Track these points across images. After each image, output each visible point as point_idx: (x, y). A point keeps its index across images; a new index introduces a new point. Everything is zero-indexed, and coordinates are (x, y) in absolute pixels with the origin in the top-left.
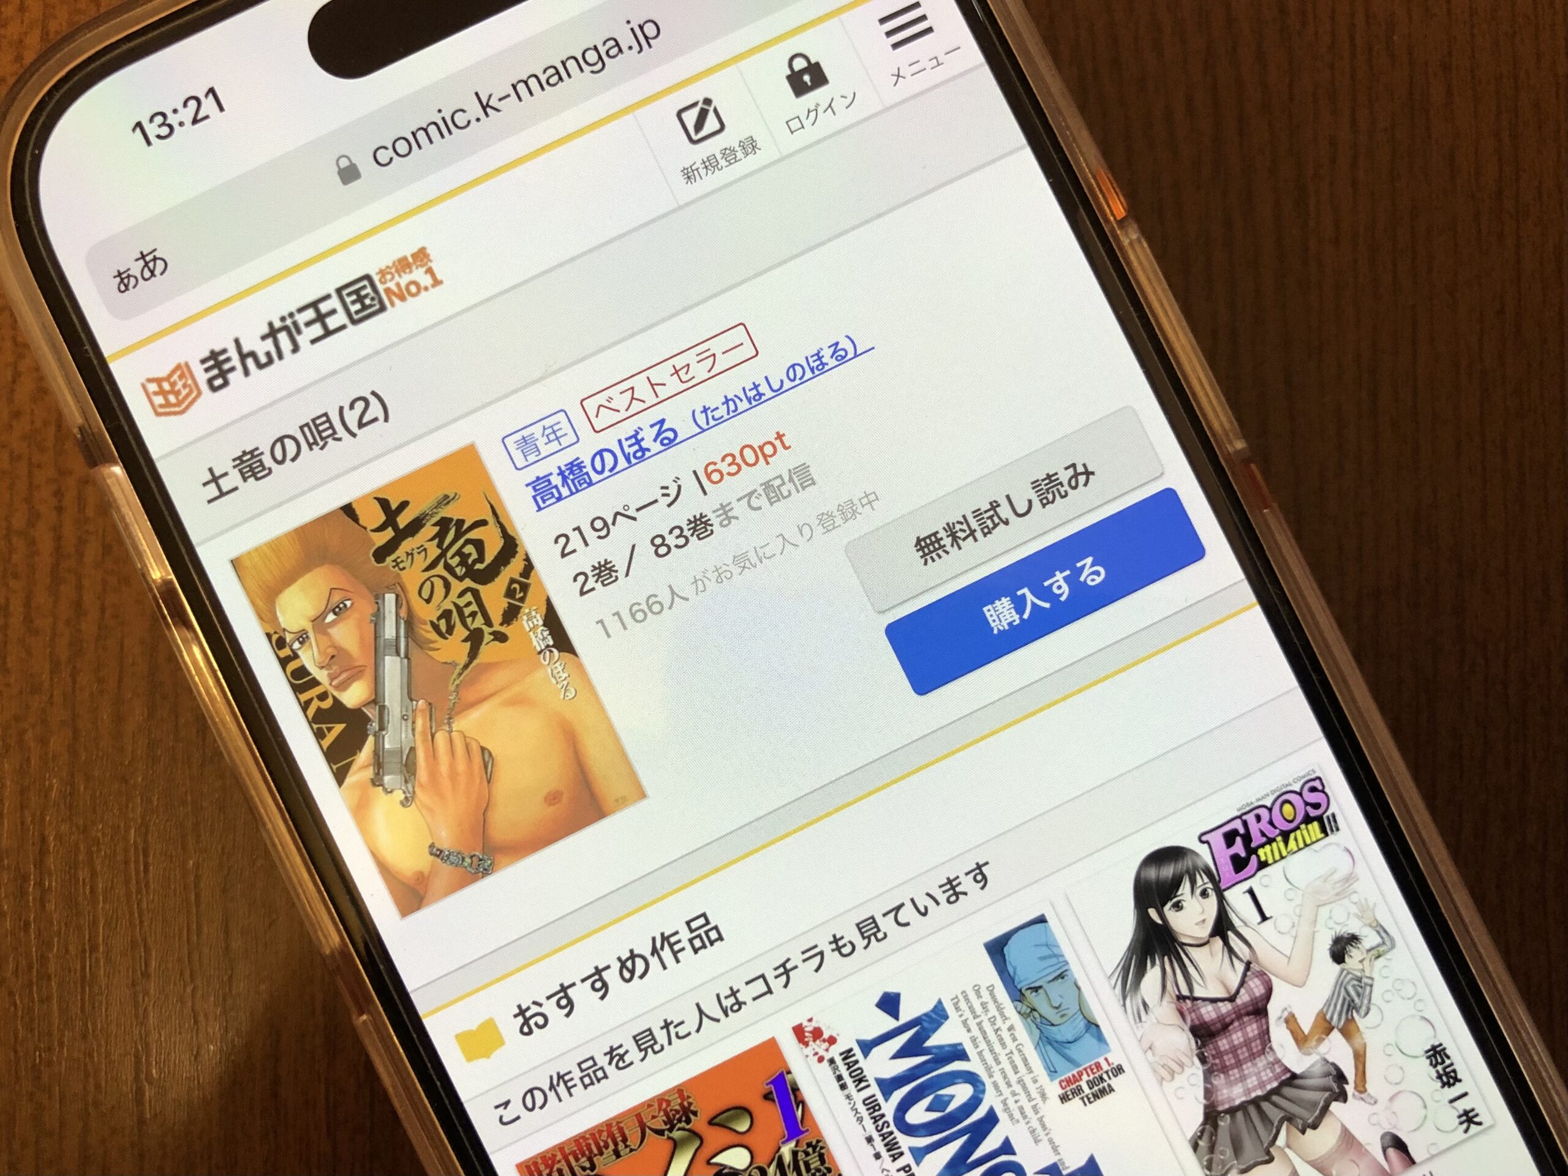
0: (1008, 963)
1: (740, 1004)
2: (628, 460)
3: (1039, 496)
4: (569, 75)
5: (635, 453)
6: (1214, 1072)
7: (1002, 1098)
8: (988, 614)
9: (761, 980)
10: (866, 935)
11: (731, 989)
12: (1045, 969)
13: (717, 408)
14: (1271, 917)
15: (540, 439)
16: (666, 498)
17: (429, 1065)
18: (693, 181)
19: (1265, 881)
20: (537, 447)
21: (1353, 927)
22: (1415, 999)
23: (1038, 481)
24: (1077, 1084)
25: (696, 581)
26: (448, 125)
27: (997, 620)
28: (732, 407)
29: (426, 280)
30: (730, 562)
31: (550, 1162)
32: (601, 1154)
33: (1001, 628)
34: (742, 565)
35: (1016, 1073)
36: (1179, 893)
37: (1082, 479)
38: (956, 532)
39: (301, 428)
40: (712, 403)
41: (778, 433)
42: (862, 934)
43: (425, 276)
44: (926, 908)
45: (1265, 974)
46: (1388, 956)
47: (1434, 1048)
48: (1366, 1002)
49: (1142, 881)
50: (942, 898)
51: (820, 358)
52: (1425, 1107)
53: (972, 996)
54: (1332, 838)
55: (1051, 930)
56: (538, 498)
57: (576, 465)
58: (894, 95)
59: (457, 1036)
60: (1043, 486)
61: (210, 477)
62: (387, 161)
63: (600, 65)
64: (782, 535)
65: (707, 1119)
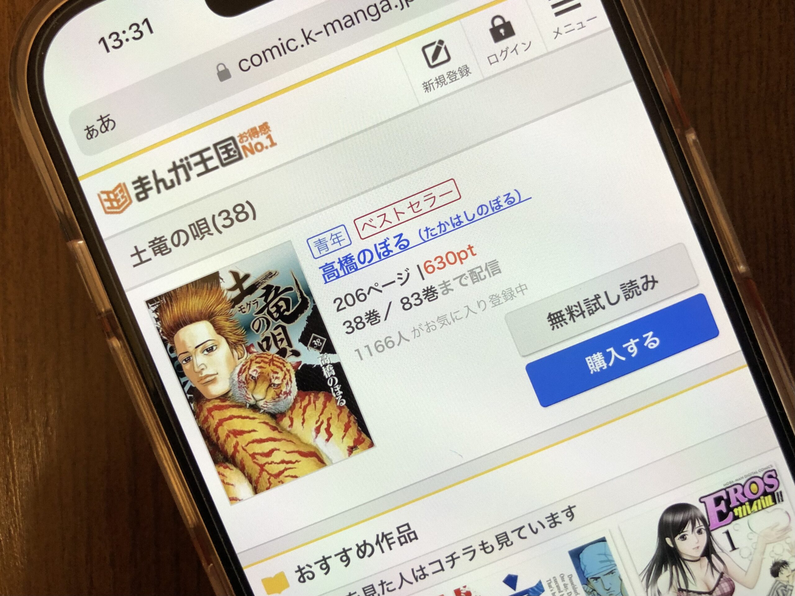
0: (581, 563)
1: (425, 575)
2: (379, 256)
3: (624, 293)
4: (359, 22)
5: (384, 252)
8: (588, 362)
10: (501, 542)
11: (420, 566)
12: (603, 568)
13: (434, 229)
14: (738, 548)
15: (329, 241)
16: (400, 280)
17: (246, 595)
18: (429, 90)
20: (327, 246)
23: (624, 284)
25: (414, 330)
26: (284, 48)
27: (593, 365)
28: (443, 229)
29: (267, 143)
30: (435, 320)
33: (596, 371)
34: (443, 322)
36: (685, 530)
37: (650, 285)
38: (573, 312)
39: (190, 226)
40: (432, 225)
41: (469, 246)
42: (498, 541)
43: (266, 140)
44: (537, 529)
45: (731, 580)
49: (664, 522)
50: (547, 525)
51: (498, 202)
53: (559, 580)
54: (778, 505)
55: (608, 546)
56: (326, 276)
57: (350, 258)
58: (553, 44)
59: (263, 580)
60: (627, 288)
61: (135, 252)
62: (247, 68)
63: (377, 16)
64: (467, 306)
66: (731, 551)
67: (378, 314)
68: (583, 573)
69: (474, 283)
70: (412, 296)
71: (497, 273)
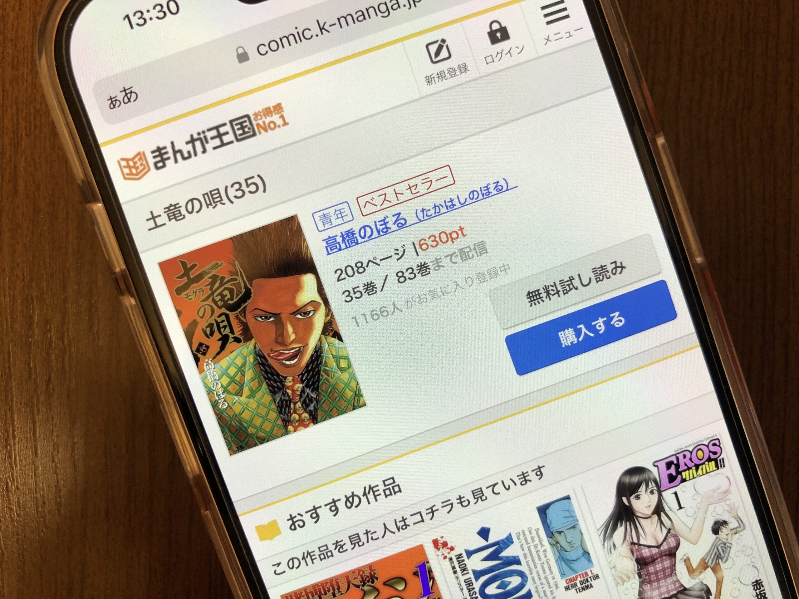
0: (547, 518)
1: (407, 526)
2: (379, 232)
3: (595, 276)
4: (369, 17)
5: (383, 229)
6: (645, 583)
7: (535, 585)
8: (560, 336)
10: (476, 497)
11: (403, 517)
12: (567, 522)
13: (429, 210)
14: (684, 508)
16: (396, 255)
17: (240, 540)
18: (431, 84)
19: (683, 489)
20: (330, 220)
21: (725, 517)
22: (751, 556)
23: (596, 268)
24: (575, 582)
25: (407, 302)
26: (300, 37)
27: (565, 340)
28: (438, 210)
29: (280, 122)
31: (299, 596)
32: (326, 594)
33: (567, 345)
34: (433, 296)
35: (544, 573)
36: (639, 490)
37: (619, 270)
38: (549, 291)
39: (204, 195)
40: (428, 207)
41: (460, 227)
42: (474, 496)
43: (279, 119)
44: (509, 486)
45: (677, 536)
46: (741, 533)
47: (757, 581)
48: (726, 555)
49: (622, 483)
51: (488, 189)
53: (527, 533)
54: (720, 470)
55: (572, 503)
56: (329, 248)
57: (350, 233)
58: (544, 50)
59: (257, 527)
60: (598, 272)
61: (151, 217)
62: (264, 52)
63: (387, 13)
64: (456, 282)
65: (383, 582)
66: (678, 510)
67: (375, 285)
68: (549, 528)
69: (463, 261)
70: (407, 270)
71: (485, 253)
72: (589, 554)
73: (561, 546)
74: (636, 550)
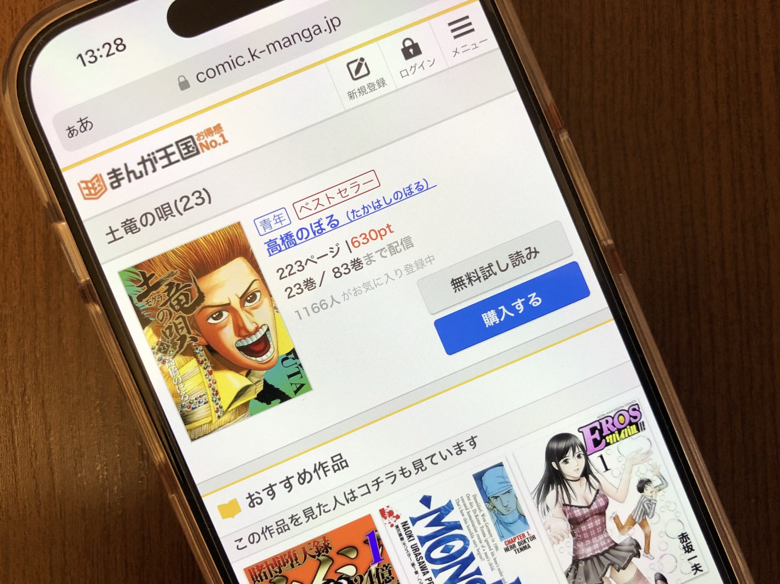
0: (483, 485)
1: (355, 497)
2: (314, 233)
3: (512, 262)
4: (295, 43)
5: (318, 230)
6: (578, 541)
7: (477, 548)
8: (484, 318)
9: (365, 487)
10: (416, 468)
11: (351, 490)
12: (501, 488)
13: (359, 211)
14: (610, 469)
15: (272, 221)
16: (331, 253)
17: (204, 520)
18: (353, 98)
19: (609, 452)
20: (270, 225)
21: (649, 476)
22: (676, 511)
23: (512, 254)
24: (513, 543)
25: (344, 294)
26: (234, 64)
27: (488, 321)
28: (366, 211)
29: (220, 140)
30: (361, 285)
31: (260, 568)
32: (285, 565)
33: (490, 325)
34: (367, 287)
35: (484, 537)
36: (567, 455)
37: (533, 255)
38: (471, 277)
39: (156, 209)
40: (357, 208)
41: (388, 225)
42: (415, 467)
43: (220, 138)
44: (446, 456)
45: (606, 496)
46: (664, 490)
47: (682, 534)
48: (652, 511)
49: (550, 449)
50: (454, 452)
51: (410, 189)
52: (677, 562)
53: (466, 499)
54: (641, 433)
55: (505, 470)
56: (270, 250)
57: (290, 235)
58: (453, 61)
59: (218, 507)
60: (514, 257)
61: (110, 231)
62: (203, 80)
63: (310, 38)
64: (387, 274)
65: (337, 551)
67: (314, 281)
68: (486, 494)
69: (392, 255)
70: (342, 266)
71: (410, 247)
72: (524, 516)
73: (498, 510)
74: (568, 511)
